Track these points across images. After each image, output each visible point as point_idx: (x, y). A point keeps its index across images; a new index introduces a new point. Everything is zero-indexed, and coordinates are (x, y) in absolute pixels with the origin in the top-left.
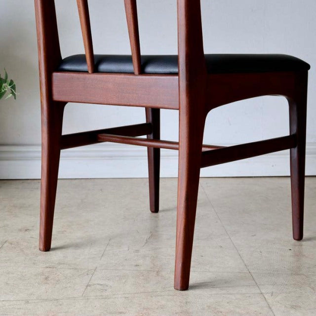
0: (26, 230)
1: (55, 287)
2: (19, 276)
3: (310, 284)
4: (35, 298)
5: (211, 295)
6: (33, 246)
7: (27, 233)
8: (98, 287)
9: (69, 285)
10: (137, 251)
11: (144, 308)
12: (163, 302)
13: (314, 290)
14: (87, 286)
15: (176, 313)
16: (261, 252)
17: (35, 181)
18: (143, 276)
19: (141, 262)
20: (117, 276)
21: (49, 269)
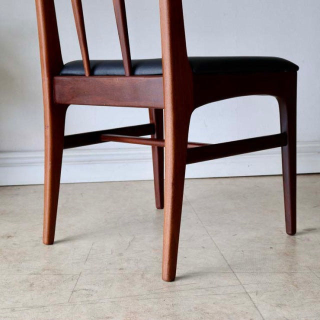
0: (8, 237)
1: (40, 294)
2: (4, 284)
3: (293, 282)
4: (21, 306)
5: (197, 296)
6: (16, 253)
7: (9, 239)
8: (84, 292)
9: (54, 291)
10: (121, 254)
11: (131, 312)
12: (150, 306)
13: (297, 287)
14: (73, 292)
15: (164, 316)
16: (243, 252)
17: (15, 187)
18: (128, 279)
19: (125, 265)
20: (102, 281)
21: (33, 276)
